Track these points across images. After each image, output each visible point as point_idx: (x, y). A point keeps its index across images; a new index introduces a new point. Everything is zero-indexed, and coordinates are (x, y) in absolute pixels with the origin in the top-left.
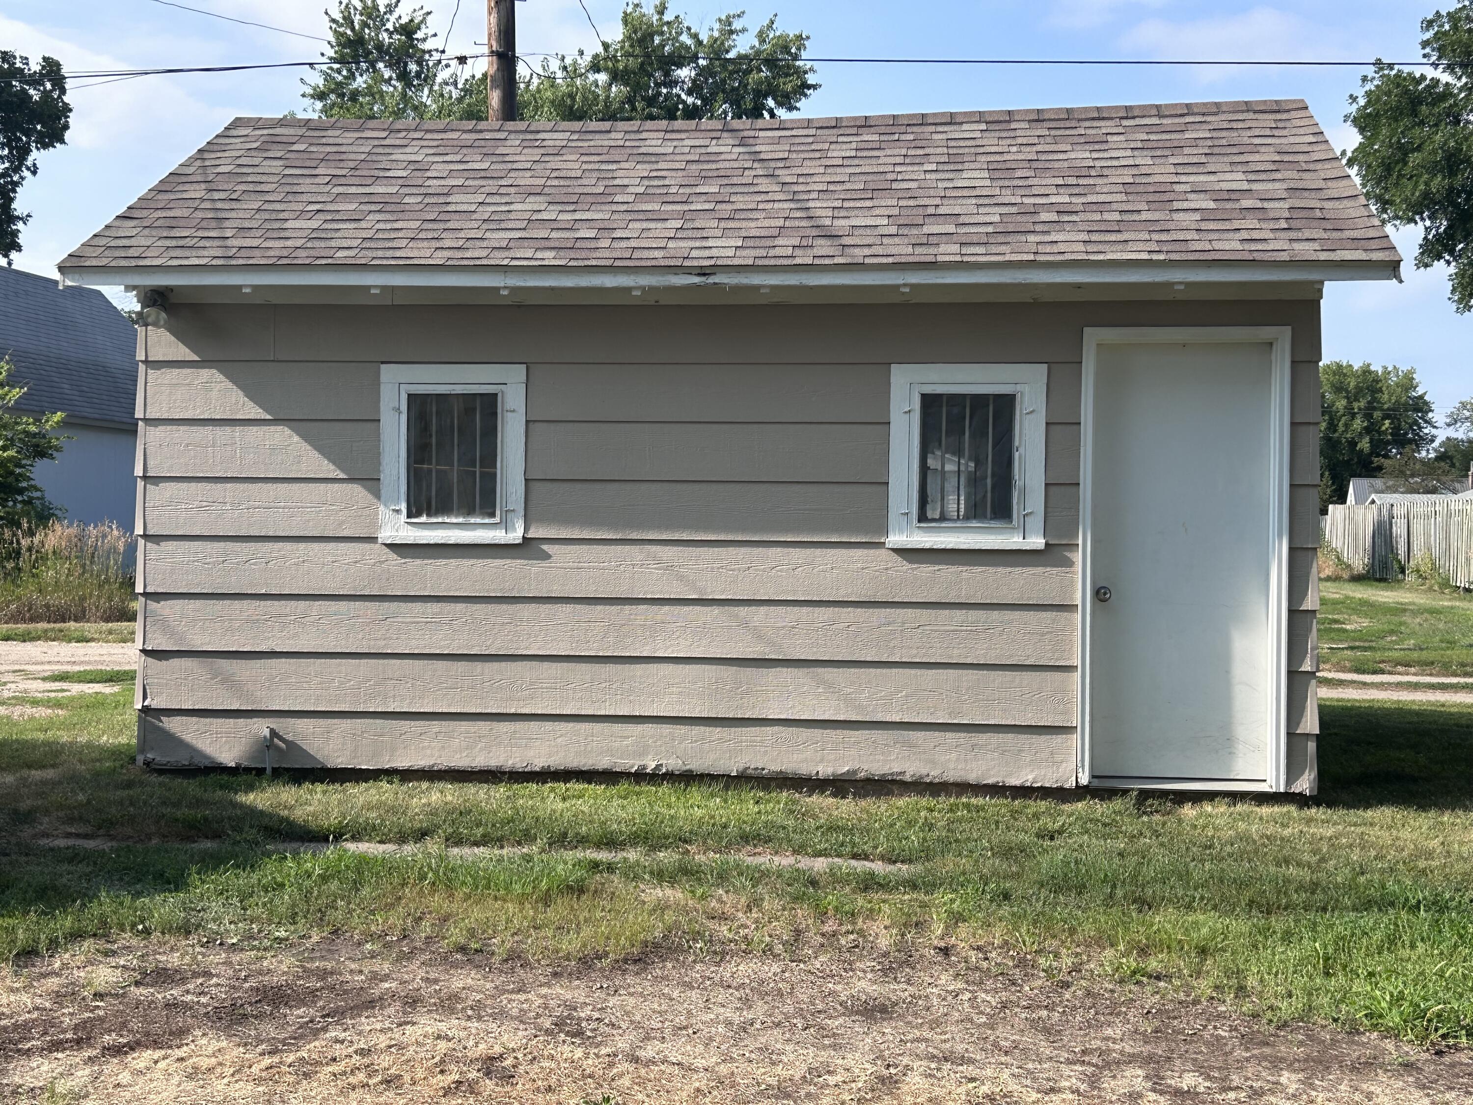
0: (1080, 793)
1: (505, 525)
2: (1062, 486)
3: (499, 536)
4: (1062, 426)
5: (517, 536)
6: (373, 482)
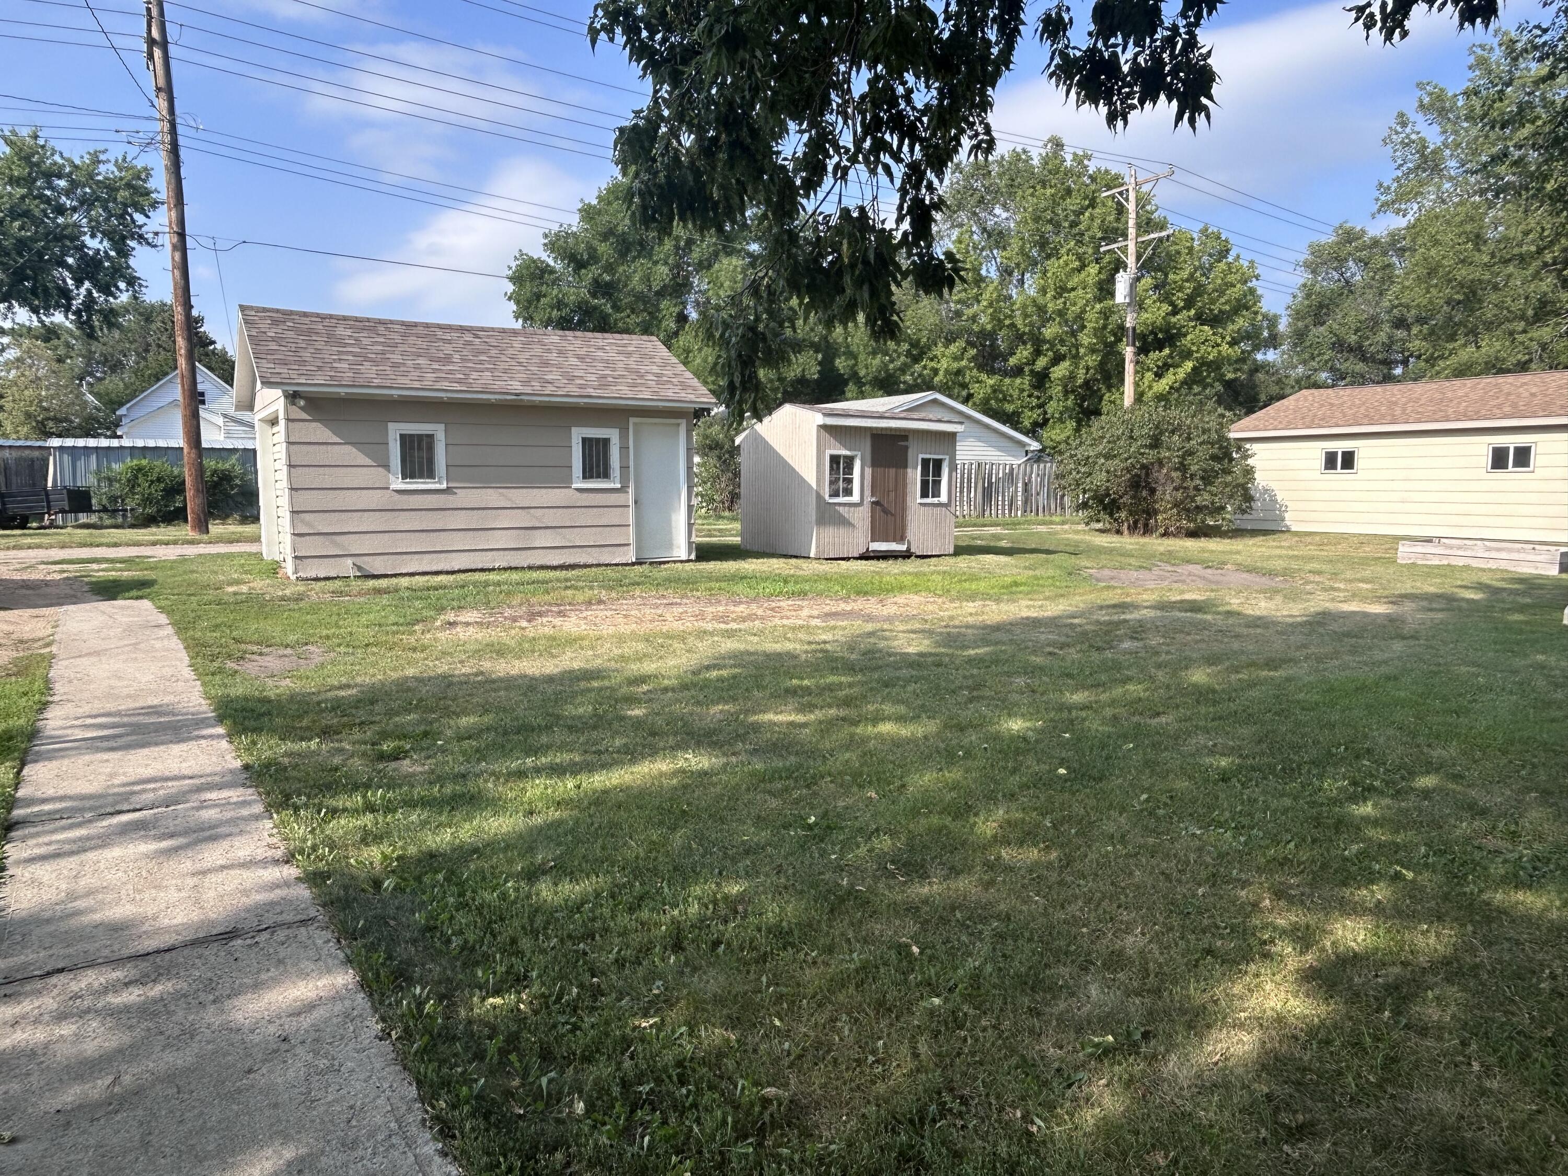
0: (633, 564)
1: (440, 482)
2: (624, 468)
3: (437, 486)
4: (624, 448)
5: (444, 486)
6: (387, 467)
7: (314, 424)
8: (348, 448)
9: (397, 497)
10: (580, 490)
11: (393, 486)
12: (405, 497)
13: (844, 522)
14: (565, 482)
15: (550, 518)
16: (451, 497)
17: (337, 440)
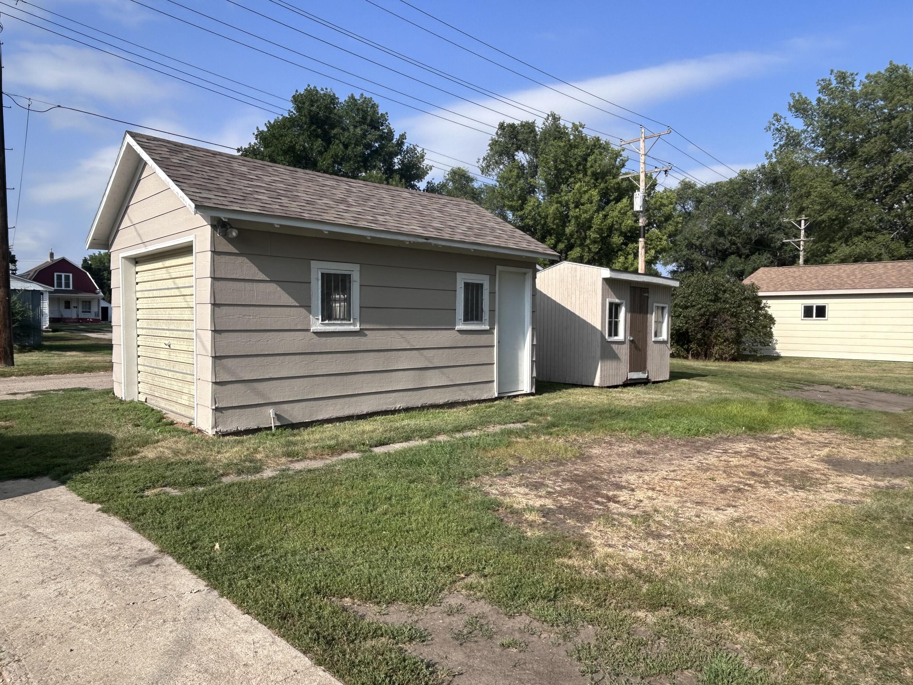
0: (496, 399)
1: (354, 324)
2: (492, 311)
3: (351, 328)
4: (492, 293)
5: (357, 328)
6: (308, 307)
7: (241, 259)
8: (273, 287)
9: (316, 338)
10: (460, 331)
11: (313, 328)
12: (323, 340)
13: (614, 357)
14: (450, 325)
15: (439, 359)
16: (363, 339)
17: (263, 277)
